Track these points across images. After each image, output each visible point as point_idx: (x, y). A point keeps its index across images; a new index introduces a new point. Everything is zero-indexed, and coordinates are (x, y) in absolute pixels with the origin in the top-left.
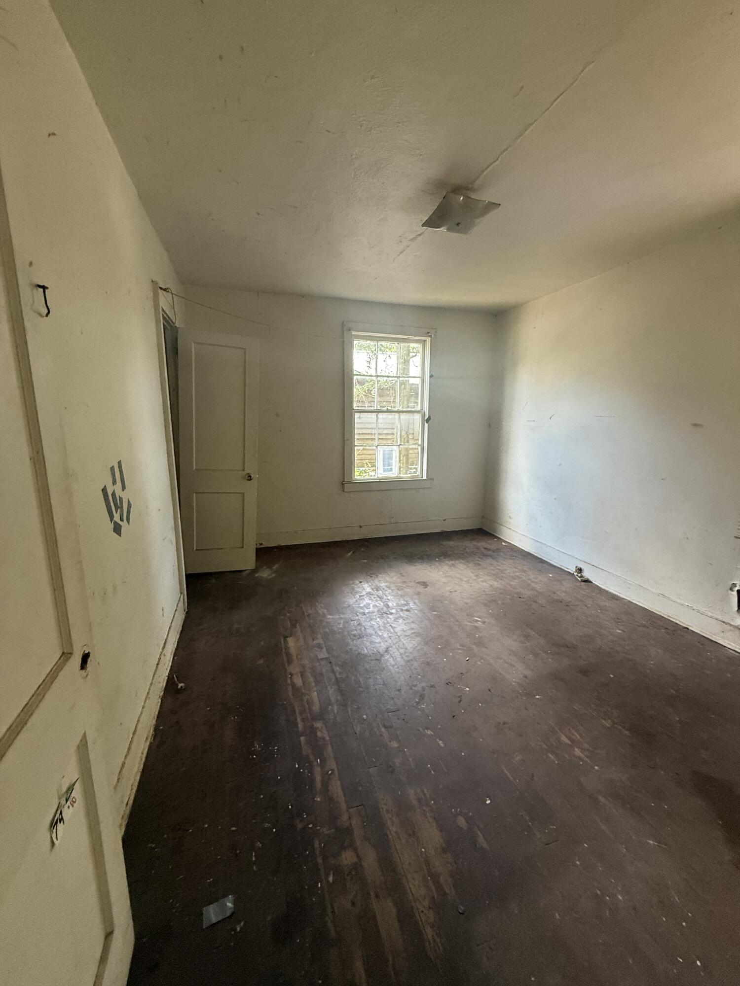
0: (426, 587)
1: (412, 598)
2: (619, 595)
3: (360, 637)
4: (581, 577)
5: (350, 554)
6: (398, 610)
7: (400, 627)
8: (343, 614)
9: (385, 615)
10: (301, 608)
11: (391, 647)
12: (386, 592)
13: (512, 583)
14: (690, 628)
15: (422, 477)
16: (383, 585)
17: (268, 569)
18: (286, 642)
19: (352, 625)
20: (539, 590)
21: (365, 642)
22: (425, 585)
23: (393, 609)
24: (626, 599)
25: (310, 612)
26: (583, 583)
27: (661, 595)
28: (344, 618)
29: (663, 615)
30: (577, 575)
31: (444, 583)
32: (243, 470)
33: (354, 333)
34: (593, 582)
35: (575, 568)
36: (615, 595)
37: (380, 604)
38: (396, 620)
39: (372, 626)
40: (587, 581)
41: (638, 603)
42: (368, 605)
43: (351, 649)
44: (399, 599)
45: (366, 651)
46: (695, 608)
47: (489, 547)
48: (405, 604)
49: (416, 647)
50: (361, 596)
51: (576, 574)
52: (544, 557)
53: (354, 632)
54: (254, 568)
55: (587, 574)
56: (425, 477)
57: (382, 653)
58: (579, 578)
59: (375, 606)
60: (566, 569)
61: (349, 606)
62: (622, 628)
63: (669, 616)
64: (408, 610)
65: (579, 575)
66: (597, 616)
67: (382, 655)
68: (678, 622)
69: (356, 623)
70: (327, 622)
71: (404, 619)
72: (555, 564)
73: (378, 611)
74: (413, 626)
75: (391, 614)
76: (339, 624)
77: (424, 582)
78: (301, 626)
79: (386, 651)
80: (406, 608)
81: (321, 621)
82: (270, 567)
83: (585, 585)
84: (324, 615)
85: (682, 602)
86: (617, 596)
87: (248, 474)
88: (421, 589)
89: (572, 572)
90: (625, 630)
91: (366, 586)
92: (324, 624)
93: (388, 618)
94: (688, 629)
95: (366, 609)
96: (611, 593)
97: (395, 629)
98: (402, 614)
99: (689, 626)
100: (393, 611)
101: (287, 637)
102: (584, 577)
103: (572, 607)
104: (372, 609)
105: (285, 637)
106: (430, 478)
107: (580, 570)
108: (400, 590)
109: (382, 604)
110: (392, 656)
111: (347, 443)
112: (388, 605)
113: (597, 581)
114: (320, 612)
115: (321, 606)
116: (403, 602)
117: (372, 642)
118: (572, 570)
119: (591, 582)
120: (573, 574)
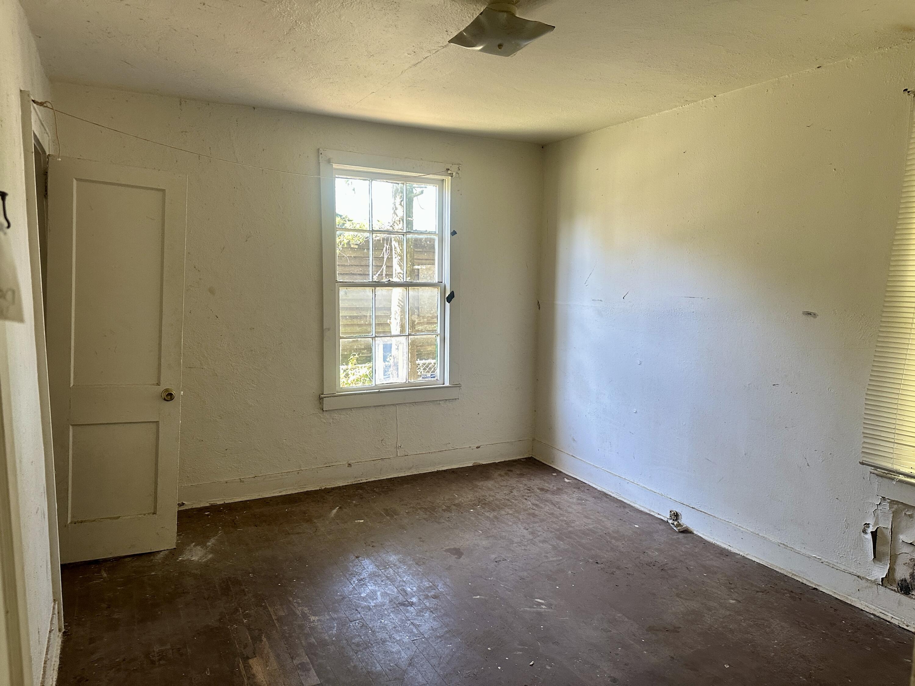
0: (460, 557)
1: (440, 577)
2: (729, 548)
3: (367, 645)
4: (679, 525)
5: (335, 511)
6: (421, 598)
7: (427, 625)
8: (336, 611)
9: (401, 608)
10: (265, 608)
11: (417, 656)
12: (400, 570)
13: (583, 541)
14: (821, 589)
15: (444, 384)
16: (393, 558)
17: (199, 548)
18: (248, 668)
19: (352, 628)
20: (622, 550)
21: (375, 653)
22: (458, 552)
23: (414, 596)
24: (739, 554)
25: (282, 613)
26: (681, 536)
27: (781, 545)
28: (339, 618)
29: (785, 574)
30: (673, 524)
31: (486, 548)
32: (158, 384)
33: (335, 166)
34: (695, 532)
35: (669, 514)
36: (724, 549)
37: (392, 590)
38: (420, 613)
39: (384, 628)
40: (686, 531)
41: (754, 559)
42: (374, 592)
43: (355, 667)
44: (421, 580)
45: (379, 668)
46: (823, 560)
47: (546, 486)
48: (431, 587)
49: (455, 652)
50: (361, 580)
51: (670, 521)
52: (625, 499)
53: (357, 640)
54: (175, 547)
55: (686, 521)
56: (447, 384)
57: (404, 668)
58: (675, 528)
59: (384, 594)
60: (657, 516)
61: (344, 598)
62: (735, 596)
63: (793, 574)
64: (435, 597)
65: (676, 523)
66: (703, 583)
67: (405, 672)
68: (805, 582)
69: (357, 624)
70: (311, 628)
71: (431, 611)
72: (642, 509)
73: (390, 602)
74: (447, 620)
75: (412, 604)
76: (331, 628)
77: (455, 549)
78: (269, 638)
79: (410, 664)
80: (432, 593)
81: (301, 627)
82: (203, 544)
83: (685, 537)
84: (305, 617)
85: (808, 553)
86: (727, 550)
87: (167, 390)
88: (452, 560)
89: (666, 519)
90: (740, 599)
91: (366, 562)
92: (307, 631)
93: (408, 611)
94: (816, 589)
95: (371, 601)
96: (718, 547)
97: (420, 628)
98: (428, 604)
99: (818, 585)
100: (414, 600)
101: (248, 658)
102: (682, 526)
103: (669, 572)
104: (380, 599)
105: (246, 659)
106: (455, 386)
107: (676, 516)
108: (419, 565)
109: (395, 590)
110: (419, 671)
111: (327, 334)
112: (405, 591)
113: (699, 531)
114: (298, 613)
115: (298, 603)
116: (427, 584)
117: (386, 652)
118: (665, 516)
119: (691, 533)
120: (668, 522)
